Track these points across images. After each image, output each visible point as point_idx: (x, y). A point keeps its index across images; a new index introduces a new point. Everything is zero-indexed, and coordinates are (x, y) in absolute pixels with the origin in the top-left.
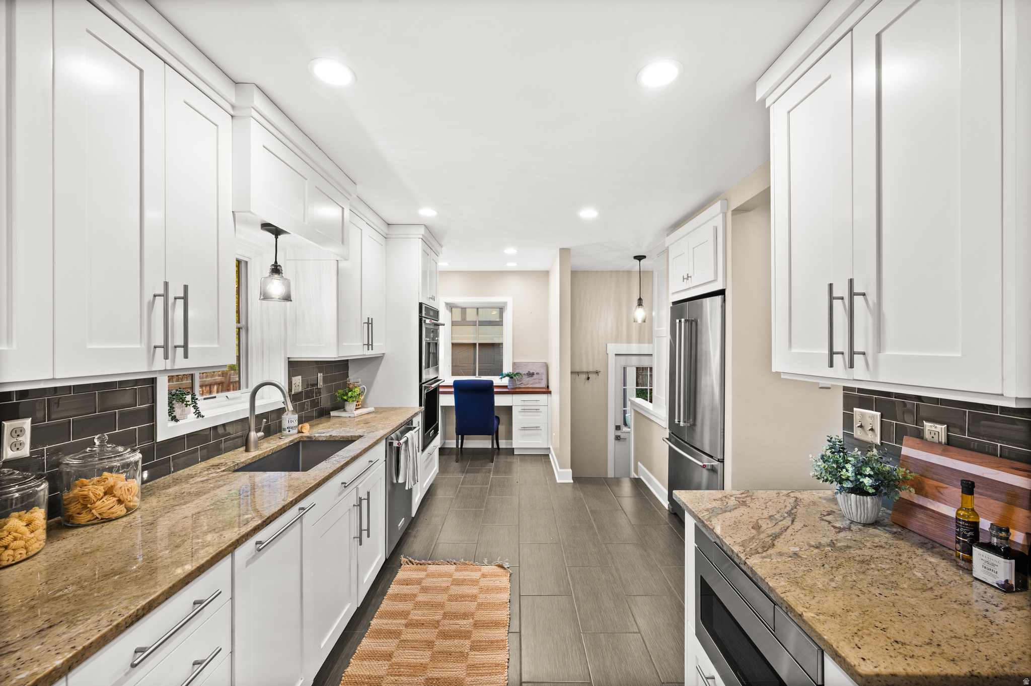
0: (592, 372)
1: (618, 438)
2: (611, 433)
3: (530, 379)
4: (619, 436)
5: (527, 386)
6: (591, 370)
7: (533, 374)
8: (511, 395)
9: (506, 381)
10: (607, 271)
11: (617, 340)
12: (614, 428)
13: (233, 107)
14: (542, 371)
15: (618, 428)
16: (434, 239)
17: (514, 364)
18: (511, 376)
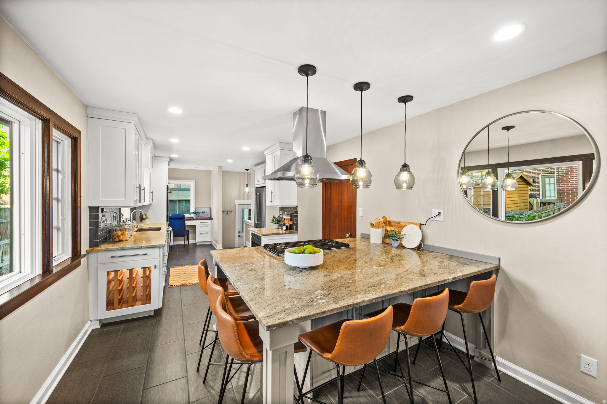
0: (229, 211)
1: (239, 236)
2: (237, 234)
3: (203, 214)
4: (240, 236)
5: (202, 217)
6: (229, 210)
7: (204, 212)
8: (196, 221)
9: (193, 215)
10: (236, 172)
11: (239, 199)
12: (238, 232)
13: (145, 143)
14: (208, 211)
15: (239, 232)
16: (171, 160)
17: (196, 208)
18: (195, 213)
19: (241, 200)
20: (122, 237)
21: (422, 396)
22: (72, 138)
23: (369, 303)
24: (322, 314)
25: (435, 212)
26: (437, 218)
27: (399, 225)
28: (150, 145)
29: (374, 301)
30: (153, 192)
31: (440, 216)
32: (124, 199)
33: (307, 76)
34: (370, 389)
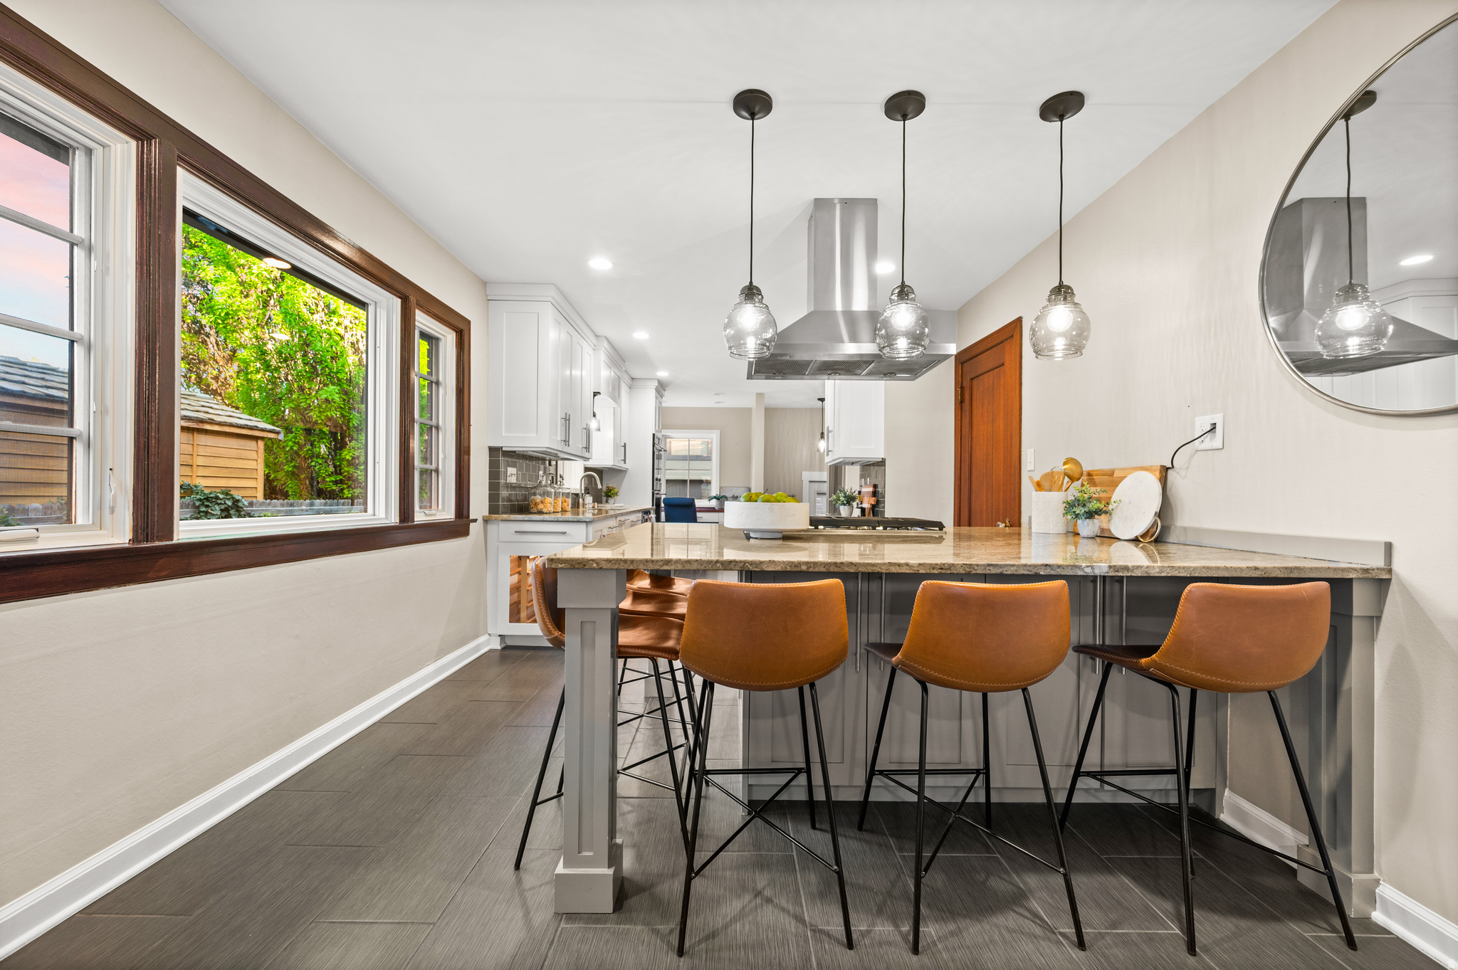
8: (717, 514)
9: (714, 503)
11: (811, 469)
13: (595, 346)
16: (662, 387)
17: (721, 488)
18: (717, 498)
19: (814, 471)
20: (541, 506)
21: (1022, 886)
22: (456, 332)
23: (789, 569)
24: (664, 565)
25: (1203, 424)
26: (1208, 443)
27: (1110, 478)
28: (603, 348)
29: (804, 568)
30: (625, 446)
31: (1215, 432)
32: (535, 435)
33: (753, 116)
34: (892, 836)
